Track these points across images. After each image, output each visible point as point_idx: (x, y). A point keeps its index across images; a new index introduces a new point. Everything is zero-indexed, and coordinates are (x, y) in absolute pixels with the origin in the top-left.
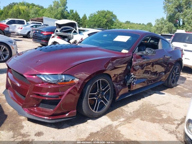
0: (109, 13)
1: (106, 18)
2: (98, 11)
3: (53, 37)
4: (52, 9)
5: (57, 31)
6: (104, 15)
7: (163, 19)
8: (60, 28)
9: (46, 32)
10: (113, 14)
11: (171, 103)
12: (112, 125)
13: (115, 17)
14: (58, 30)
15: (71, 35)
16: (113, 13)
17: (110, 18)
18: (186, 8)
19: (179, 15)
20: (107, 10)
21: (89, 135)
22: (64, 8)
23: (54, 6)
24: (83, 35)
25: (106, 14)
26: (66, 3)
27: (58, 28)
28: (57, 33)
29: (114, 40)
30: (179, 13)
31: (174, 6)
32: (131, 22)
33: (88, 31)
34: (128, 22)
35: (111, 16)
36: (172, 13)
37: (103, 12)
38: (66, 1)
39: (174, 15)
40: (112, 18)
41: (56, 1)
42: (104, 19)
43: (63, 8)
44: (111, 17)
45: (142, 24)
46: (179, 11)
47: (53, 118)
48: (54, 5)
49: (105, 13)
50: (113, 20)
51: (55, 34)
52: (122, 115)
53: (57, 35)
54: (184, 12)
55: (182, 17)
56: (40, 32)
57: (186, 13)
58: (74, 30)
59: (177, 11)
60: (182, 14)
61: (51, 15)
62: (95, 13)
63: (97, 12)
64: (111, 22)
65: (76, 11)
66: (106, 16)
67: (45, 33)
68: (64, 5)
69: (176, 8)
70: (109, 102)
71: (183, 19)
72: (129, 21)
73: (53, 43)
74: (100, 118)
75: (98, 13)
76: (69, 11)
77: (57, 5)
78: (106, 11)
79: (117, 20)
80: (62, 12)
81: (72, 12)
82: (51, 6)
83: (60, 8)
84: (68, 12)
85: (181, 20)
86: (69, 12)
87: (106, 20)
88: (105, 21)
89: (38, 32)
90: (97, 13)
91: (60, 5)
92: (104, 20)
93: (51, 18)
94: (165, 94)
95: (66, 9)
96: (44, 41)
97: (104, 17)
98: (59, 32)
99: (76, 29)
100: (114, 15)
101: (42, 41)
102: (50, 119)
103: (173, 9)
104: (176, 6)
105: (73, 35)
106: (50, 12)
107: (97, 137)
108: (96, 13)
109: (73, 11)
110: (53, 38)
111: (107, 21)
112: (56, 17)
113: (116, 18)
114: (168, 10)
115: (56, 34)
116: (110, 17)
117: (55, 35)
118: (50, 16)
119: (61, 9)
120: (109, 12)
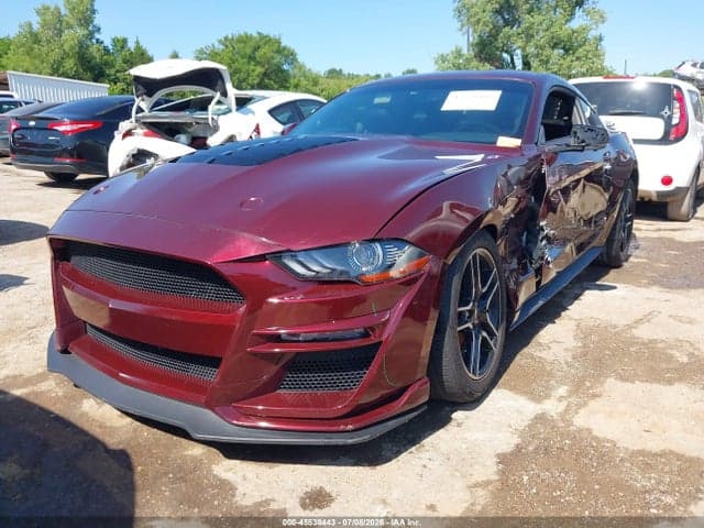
0: (265, 44)
1: (258, 63)
2: (226, 38)
3: (128, 133)
4: (36, 39)
5: (140, 110)
6: (249, 51)
7: (459, 54)
8: (150, 95)
9: (71, 124)
10: (283, 45)
11: (660, 313)
12: (543, 414)
13: (290, 56)
14: (144, 105)
15: (210, 117)
16: (280, 43)
17: (275, 61)
18: (530, 12)
19: (510, 36)
20: (259, 33)
21: (501, 466)
22: (86, 32)
23: (43, 27)
24: (253, 113)
25: (257, 48)
26: (94, 12)
27: (142, 95)
28: (140, 115)
29: (443, 109)
30: (507, 29)
31: (489, 7)
32: (345, 72)
33: (264, 98)
34: (334, 74)
35: (275, 55)
36: (488, 29)
37: (244, 40)
38: (92, 5)
39: (494, 35)
40: (283, 61)
41: (48, 8)
42: (252, 67)
43: (81, 32)
44: (278, 59)
45: (383, 75)
46: (507, 23)
47: (358, 426)
48: (44, 25)
49: (252, 44)
50: (285, 67)
51: (133, 119)
52: (550, 374)
53: (145, 123)
54: (523, 26)
55: (520, 43)
56: (44, 124)
57: (529, 28)
58: (218, 96)
59: (501, 22)
60: (520, 30)
61: (37, 62)
62: (213, 46)
63: (220, 41)
64: (277, 75)
65: (138, 43)
66: (258, 54)
67: (69, 128)
68: (86, 19)
69: (498, 12)
70: (499, 334)
71: (523, 49)
72: (338, 69)
73: (134, 156)
74: (488, 399)
75: (227, 46)
76: (108, 43)
77: (57, 25)
78: (255, 35)
79: (301, 67)
80: (81, 47)
81: (123, 47)
82: (30, 25)
83: (67, 34)
84: (106, 50)
85: (519, 52)
86: (110, 47)
87: (259, 70)
88: (256, 73)
89: (32, 123)
90: (222, 47)
91: (67, 24)
92: (253, 71)
93: (40, 73)
94: (615, 288)
95: (97, 36)
96: (68, 161)
97: (251, 58)
98: (146, 113)
99: (225, 94)
100: (284, 48)
101: (56, 159)
102: (350, 427)
103: (487, 17)
104: (497, 6)
105: (215, 117)
106: (29, 52)
107: (534, 466)
108: (216, 44)
109: (125, 41)
110: (128, 138)
111: (265, 74)
112: (58, 69)
113: (296, 60)
114: (472, 20)
115: (137, 121)
116: (273, 58)
117: (134, 124)
118: (31, 68)
119: (72, 36)
120: (266, 40)
